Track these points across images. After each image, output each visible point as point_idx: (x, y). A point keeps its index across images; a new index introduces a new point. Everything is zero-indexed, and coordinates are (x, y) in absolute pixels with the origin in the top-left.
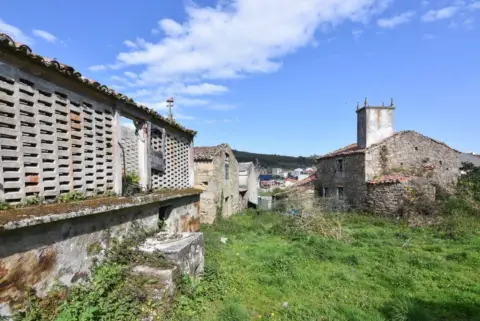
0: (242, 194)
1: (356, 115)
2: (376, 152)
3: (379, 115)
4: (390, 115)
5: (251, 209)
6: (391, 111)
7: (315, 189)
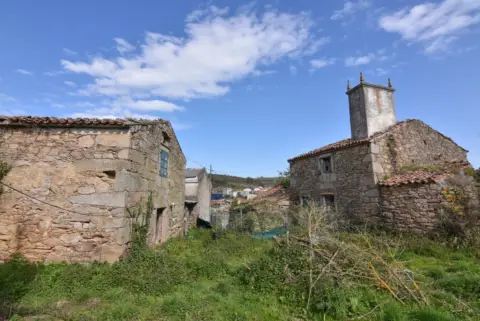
0: (190, 206)
1: (347, 96)
2: (383, 142)
3: (378, 97)
4: (391, 98)
5: (202, 230)
6: (390, 93)
7: (290, 199)
